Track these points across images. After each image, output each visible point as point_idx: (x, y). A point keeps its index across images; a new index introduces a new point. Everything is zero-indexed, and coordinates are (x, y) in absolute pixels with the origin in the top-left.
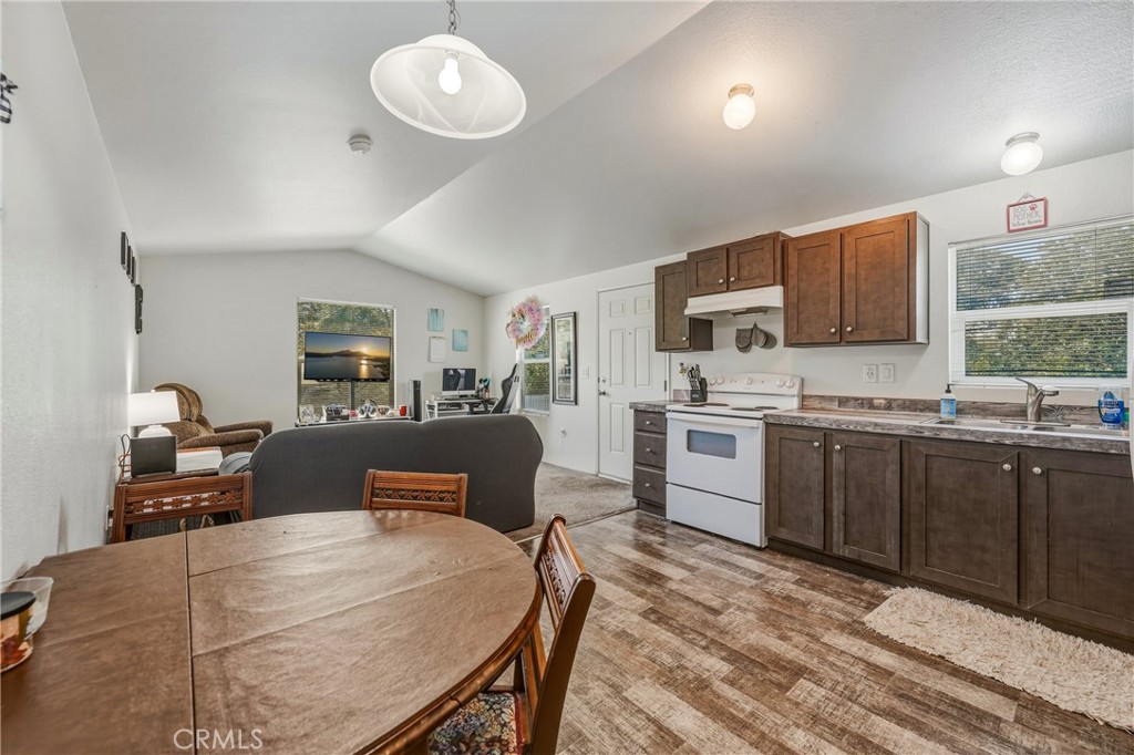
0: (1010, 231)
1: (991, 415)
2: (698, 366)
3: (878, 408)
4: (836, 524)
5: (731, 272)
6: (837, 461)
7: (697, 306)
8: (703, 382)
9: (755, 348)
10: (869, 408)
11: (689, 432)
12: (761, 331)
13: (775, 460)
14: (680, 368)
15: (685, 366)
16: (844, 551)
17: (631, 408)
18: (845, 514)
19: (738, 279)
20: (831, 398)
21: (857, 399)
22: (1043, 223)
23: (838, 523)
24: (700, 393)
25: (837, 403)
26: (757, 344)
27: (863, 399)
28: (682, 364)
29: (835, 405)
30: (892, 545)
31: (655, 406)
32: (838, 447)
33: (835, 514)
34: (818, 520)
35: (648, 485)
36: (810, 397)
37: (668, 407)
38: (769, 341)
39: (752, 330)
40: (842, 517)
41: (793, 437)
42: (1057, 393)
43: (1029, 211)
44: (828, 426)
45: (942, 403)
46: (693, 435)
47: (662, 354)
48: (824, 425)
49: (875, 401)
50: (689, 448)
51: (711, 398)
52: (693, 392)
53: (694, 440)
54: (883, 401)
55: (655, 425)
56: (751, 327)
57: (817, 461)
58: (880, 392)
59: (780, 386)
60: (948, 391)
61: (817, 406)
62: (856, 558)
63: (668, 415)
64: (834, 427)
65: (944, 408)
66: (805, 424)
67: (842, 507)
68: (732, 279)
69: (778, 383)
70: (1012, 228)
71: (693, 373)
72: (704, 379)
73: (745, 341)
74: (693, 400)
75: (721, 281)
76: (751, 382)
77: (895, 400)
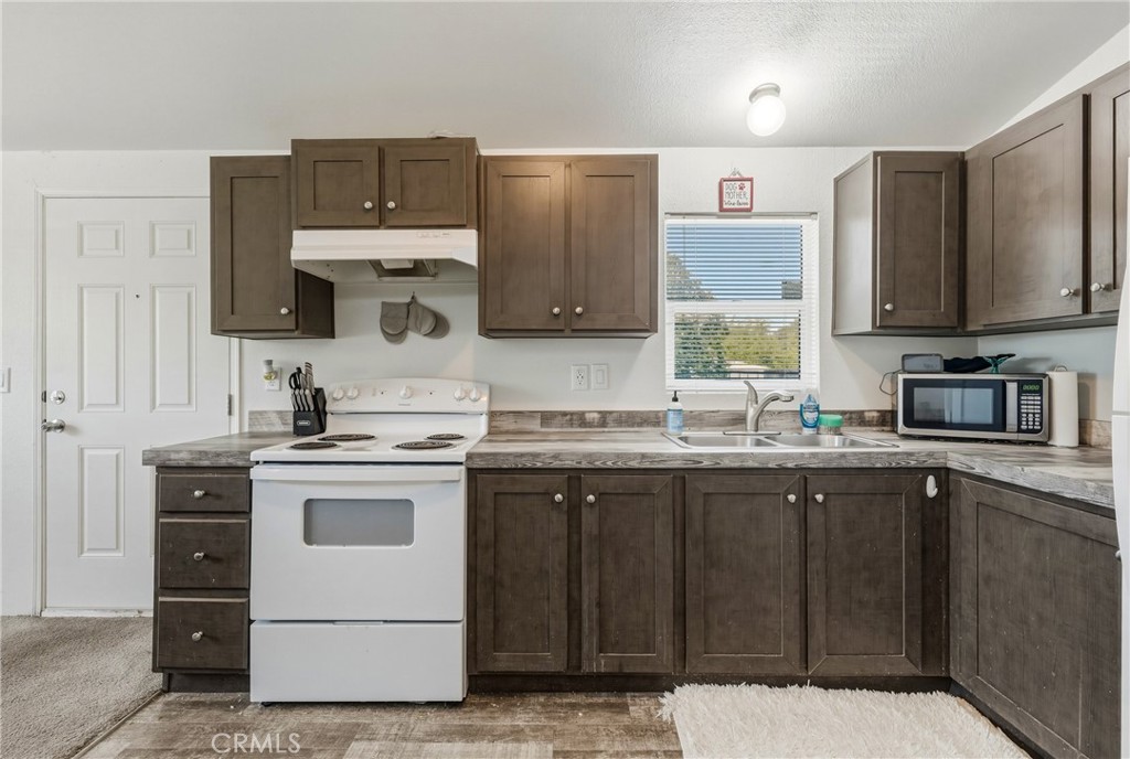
0: (721, 209)
1: (708, 426)
2: (309, 365)
3: (590, 425)
4: (586, 625)
5: (389, 191)
6: (589, 520)
7: (311, 247)
8: (318, 394)
9: (413, 337)
10: (580, 426)
11: (309, 504)
12: (426, 309)
13: (486, 533)
14: (264, 370)
15: (274, 366)
16: (599, 665)
17: (145, 463)
18: (599, 605)
19: (401, 206)
20: (531, 414)
21: (564, 414)
22: (749, 206)
23: (590, 620)
24: (311, 415)
25: (539, 421)
26: (418, 330)
27: (572, 414)
28: (269, 363)
29: (535, 425)
30: (664, 634)
31: (218, 455)
32: (591, 498)
33: (585, 606)
34: (559, 624)
35: (197, 635)
36: (502, 413)
37: (255, 455)
38: (439, 326)
39: (409, 305)
40: (595, 611)
41: (517, 489)
42: (792, 398)
43: (738, 190)
44: (575, 465)
45: (671, 415)
46: (316, 507)
47: (224, 339)
48: (568, 464)
49: (587, 415)
50: (309, 538)
51: (333, 427)
52: (298, 415)
53: (317, 521)
54: (596, 415)
55: (218, 497)
56: (408, 300)
57: (558, 524)
58: (591, 405)
59: (460, 399)
60: (675, 399)
61: (512, 427)
62: (616, 670)
63: (255, 473)
64: (584, 465)
65: (673, 420)
66: (539, 465)
67: (595, 595)
68: (391, 205)
69: (458, 394)
70: (725, 206)
71: (298, 379)
72: (319, 391)
73: (397, 323)
74: (299, 431)
75: (368, 205)
76: (412, 393)
77: (611, 413)
